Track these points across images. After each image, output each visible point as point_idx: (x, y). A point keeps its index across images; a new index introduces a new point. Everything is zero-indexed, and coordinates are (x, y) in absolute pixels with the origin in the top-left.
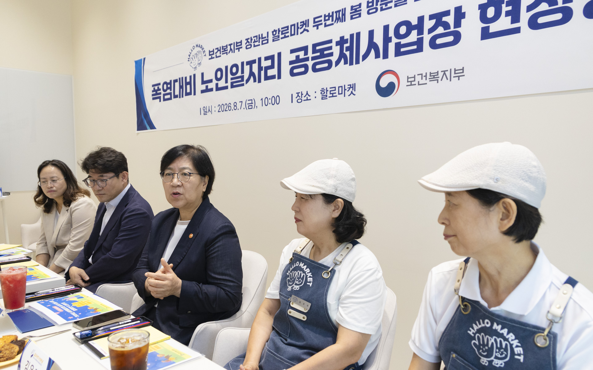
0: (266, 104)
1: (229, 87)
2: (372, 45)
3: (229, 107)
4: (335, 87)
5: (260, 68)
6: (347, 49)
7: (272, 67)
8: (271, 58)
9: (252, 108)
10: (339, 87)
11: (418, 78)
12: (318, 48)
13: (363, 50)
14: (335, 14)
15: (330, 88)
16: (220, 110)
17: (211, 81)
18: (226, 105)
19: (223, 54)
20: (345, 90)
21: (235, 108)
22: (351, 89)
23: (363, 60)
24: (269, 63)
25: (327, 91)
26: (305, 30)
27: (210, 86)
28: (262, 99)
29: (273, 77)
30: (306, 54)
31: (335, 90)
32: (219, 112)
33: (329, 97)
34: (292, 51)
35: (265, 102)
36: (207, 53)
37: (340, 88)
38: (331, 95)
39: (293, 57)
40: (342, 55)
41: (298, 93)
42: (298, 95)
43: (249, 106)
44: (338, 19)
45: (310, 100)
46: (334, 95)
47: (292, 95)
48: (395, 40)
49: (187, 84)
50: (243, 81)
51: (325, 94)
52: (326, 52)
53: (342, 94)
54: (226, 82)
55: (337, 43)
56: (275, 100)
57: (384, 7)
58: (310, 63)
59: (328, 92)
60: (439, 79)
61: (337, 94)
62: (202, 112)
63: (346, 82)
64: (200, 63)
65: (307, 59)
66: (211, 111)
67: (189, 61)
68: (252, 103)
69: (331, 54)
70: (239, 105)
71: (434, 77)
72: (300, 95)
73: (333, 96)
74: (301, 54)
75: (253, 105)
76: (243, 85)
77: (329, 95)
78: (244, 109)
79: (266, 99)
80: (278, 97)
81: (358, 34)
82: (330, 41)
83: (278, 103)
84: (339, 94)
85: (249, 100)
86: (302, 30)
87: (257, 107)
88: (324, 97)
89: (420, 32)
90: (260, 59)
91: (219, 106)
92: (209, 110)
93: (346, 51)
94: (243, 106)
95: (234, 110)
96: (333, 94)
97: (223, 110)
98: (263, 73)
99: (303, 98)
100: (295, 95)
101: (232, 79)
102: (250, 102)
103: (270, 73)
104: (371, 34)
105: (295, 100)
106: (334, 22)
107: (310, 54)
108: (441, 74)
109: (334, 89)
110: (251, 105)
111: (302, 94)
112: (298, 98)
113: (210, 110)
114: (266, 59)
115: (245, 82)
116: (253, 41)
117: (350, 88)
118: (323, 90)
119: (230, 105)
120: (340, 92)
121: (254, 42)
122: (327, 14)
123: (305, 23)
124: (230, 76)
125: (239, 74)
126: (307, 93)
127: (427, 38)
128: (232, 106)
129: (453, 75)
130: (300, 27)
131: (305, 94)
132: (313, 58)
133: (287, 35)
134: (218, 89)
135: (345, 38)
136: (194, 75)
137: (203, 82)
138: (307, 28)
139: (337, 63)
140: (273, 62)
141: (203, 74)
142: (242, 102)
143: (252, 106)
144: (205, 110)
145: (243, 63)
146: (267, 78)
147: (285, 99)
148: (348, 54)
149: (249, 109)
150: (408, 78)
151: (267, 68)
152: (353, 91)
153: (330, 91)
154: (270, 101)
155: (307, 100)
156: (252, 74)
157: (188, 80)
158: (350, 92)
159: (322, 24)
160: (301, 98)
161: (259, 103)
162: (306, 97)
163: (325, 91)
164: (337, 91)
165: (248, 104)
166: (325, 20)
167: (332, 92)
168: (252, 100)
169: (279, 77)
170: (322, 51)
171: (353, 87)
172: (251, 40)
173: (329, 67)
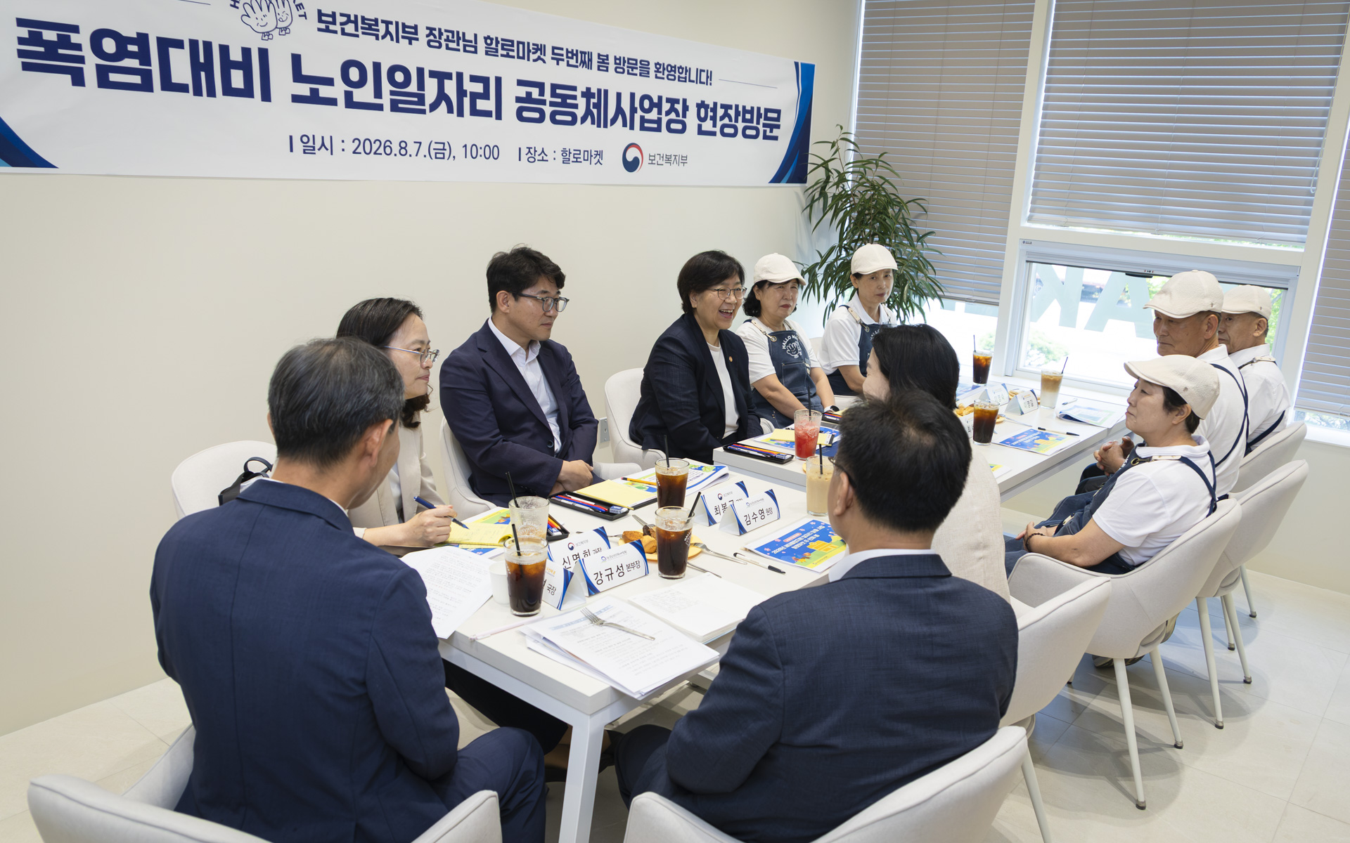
0: (474, 156)
1: (387, 106)
2: (619, 110)
3: (385, 147)
4: (580, 151)
5: (461, 93)
6: (596, 106)
7: (485, 96)
8: (485, 81)
9: (444, 158)
10: (584, 151)
11: (657, 157)
12: (558, 91)
13: (611, 114)
14: (579, 55)
15: (574, 150)
16: (360, 149)
17: (329, 82)
18: (378, 143)
19: (363, 33)
20: (591, 156)
21: (403, 152)
22: (598, 156)
23: (611, 125)
24: (478, 88)
25: (570, 153)
26: (539, 58)
27: (324, 91)
28: (465, 146)
29: (487, 114)
30: (542, 93)
31: (580, 154)
32: (354, 152)
33: (573, 162)
34: (521, 83)
35: (472, 151)
36: (313, 16)
37: (586, 153)
38: (575, 160)
39: (522, 91)
40: (588, 112)
41: (529, 148)
42: (529, 152)
43: (436, 153)
44: (583, 63)
45: (547, 161)
46: (579, 160)
47: (520, 149)
48: (640, 113)
49: (227, 65)
50: (424, 105)
51: (568, 157)
52: (569, 101)
53: (587, 160)
54: (378, 94)
55: (583, 95)
56: (491, 152)
57: (630, 71)
58: (548, 110)
59: (572, 155)
60: (672, 162)
61: (582, 160)
62: (298, 146)
63: (594, 148)
64: (286, 28)
65: (543, 102)
66: (329, 147)
67: (234, 6)
68: (444, 149)
69: (576, 106)
70: (412, 148)
71: (668, 159)
72: (532, 151)
73: (577, 162)
74: (535, 92)
75: (447, 153)
76: (423, 112)
77: (572, 159)
78: (425, 156)
79: (474, 147)
80: (496, 148)
81: (606, 92)
82: (574, 89)
83: (496, 157)
84: (584, 160)
85: (436, 143)
86: (535, 56)
87: (454, 157)
88: (566, 161)
89: (660, 112)
90: (460, 76)
91: (357, 142)
92: (323, 144)
93: (593, 108)
94: (424, 150)
95: (398, 154)
96: (577, 158)
97: (368, 152)
98: (467, 101)
99: (537, 158)
100: (524, 151)
101: (392, 93)
102: (441, 146)
103: (481, 105)
104: (619, 95)
105: (524, 157)
106: (578, 64)
107: (547, 96)
108: (673, 158)
109: (578, 152)
110: (441, 151)
111: (535, 151)
112: (529, 155)
113: (328, 145)
114: (474, 79)
115: (427, 107)
116: (444, 37)
117: (596, 155)
118: (564, 151)
119: (388, 144)
120: (586, 158)
121: (445, 40)
122: (570, 50)
123: (540, 48)
124: (386, 87)
125: (413, 88)
126: (543, 151)
127: (665, 119)
128: (396, 149)
129: (681, 161)
130: (532, 51)
131: (539, 151)
132: (552, 104)
133: (511, 53)
134: (350, 103)
135: (592, 91)
136: (263, 53)
137: (298, 77)
138: (542, 57)
139: (584, 120)
140: (487, 88)
141: (296, 60)
142: (420, 143)
143: (444, 154)
144: (311, 143)
145: (420, 71)
146: (475, 112)
147: (508, 153)
148: (595, 111)
149: (436, 158)
150: (650, 156)
151: (475, 96)
152: (600, 160)
153: (574, 154)
154: (481, 152)
155: (543, 160)
156: (442, 96)
157: (236, 56)
158: (596, 160)
159: (563, 60)
160: (533, 156)
161: (458, 151)
162: (541, 156)
163: (568, 153)
164: (582, 156)
165: (434, 149)
166: (567, 57)
167: (575, 156)
168: (444, 144)
169: (499, 117)
170: (564, 97)
171: (599, 154)
172: (441, 34)
173: (573, 122)
